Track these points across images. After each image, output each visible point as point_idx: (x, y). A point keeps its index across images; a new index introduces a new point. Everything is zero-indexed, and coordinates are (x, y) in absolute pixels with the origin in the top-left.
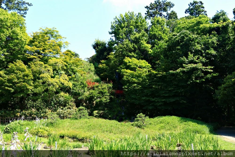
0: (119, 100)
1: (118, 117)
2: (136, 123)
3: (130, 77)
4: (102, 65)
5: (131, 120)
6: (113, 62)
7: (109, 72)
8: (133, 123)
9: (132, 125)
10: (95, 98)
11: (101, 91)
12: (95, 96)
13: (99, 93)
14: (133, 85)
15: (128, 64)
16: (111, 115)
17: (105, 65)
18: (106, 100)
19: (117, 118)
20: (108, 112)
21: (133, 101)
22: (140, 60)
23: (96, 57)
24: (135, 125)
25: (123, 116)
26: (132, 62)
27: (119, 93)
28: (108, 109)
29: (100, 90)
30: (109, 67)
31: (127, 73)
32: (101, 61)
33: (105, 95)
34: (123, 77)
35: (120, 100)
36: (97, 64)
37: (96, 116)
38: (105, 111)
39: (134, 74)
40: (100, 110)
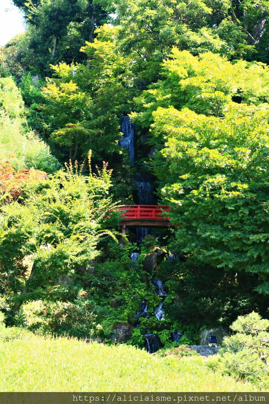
0: (139, 252)
1: (137, 332)
2: (230, 357)
3: (195, 145)
4: (57, 85)
5: (198, 343)
6: (110, 72)
7: (94, 122)
8: (213, 359)
9: (212, 367)
10: (33, 241)
11: (59, 208)
12: (30, 233)
13: (51, 220)
14: (210, 180)
15: (184, 83)
16: (105, 322)
17: (72, 86)
18: (83, 252)
19: (134, 334)
20: (90, 308)
21: (208, 253)
22: (242, 63)
23: (30, 47)
24: (222, 367)
25: (160, 327)
26: (203, 74)
27: (139, 217)
28: (92, 294)
29: (53, 206)
30: (93, 95)
31: (178, 123)
32: (54, 67)
33: (76, 226)
34: (162, 143)
35: (147, 252)
36: (36, 79)
37: (34, 328)
38: (75, 303)
39: (213, 132)
40: (53, 298)
